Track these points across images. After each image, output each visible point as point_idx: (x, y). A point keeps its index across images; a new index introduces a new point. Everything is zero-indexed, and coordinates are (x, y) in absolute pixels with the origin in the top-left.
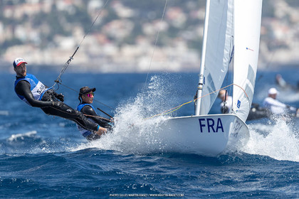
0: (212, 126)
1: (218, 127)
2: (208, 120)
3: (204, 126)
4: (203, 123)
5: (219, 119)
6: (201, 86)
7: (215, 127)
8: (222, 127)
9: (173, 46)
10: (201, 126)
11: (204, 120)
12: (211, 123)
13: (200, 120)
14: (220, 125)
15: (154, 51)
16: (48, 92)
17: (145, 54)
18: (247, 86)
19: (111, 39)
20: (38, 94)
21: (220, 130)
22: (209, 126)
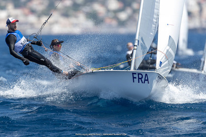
0: (141, 79)
1: (145, 80)
2: (139, 74)
3: (136, 78)
4: (135, 76)
5: (146, 75)
6: (135, 47)
7: (143, 80)
8: (148, 80)
9: (76, 17)
10: (134, 78)
11: (136, 74)
12: (140, 76)
13: (133, 74)
14: (146, 79)
15: (62, 20)
16: (28, 45)
17: (56, 22)
18: (168, 51)
19: (33, 12)
20: (21, 45)
21: (146, 82)
22: (139, 78)
